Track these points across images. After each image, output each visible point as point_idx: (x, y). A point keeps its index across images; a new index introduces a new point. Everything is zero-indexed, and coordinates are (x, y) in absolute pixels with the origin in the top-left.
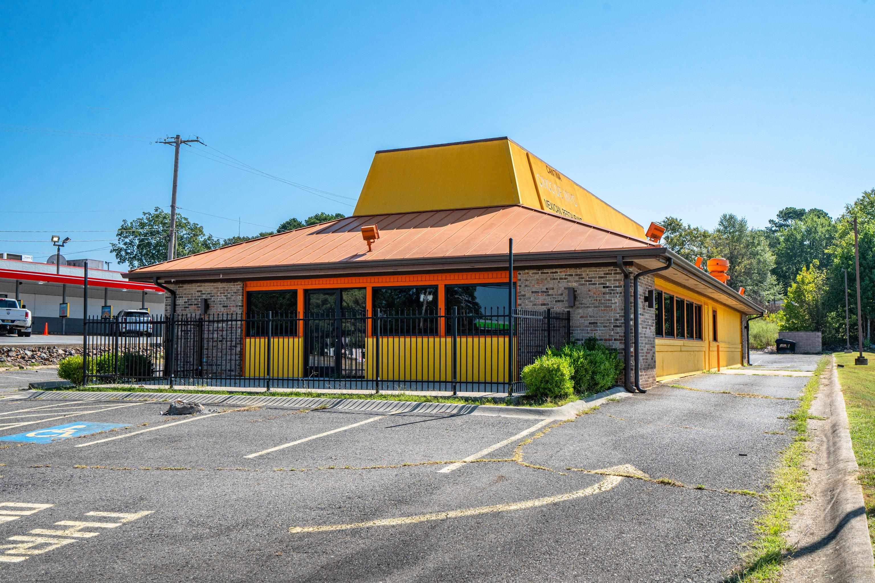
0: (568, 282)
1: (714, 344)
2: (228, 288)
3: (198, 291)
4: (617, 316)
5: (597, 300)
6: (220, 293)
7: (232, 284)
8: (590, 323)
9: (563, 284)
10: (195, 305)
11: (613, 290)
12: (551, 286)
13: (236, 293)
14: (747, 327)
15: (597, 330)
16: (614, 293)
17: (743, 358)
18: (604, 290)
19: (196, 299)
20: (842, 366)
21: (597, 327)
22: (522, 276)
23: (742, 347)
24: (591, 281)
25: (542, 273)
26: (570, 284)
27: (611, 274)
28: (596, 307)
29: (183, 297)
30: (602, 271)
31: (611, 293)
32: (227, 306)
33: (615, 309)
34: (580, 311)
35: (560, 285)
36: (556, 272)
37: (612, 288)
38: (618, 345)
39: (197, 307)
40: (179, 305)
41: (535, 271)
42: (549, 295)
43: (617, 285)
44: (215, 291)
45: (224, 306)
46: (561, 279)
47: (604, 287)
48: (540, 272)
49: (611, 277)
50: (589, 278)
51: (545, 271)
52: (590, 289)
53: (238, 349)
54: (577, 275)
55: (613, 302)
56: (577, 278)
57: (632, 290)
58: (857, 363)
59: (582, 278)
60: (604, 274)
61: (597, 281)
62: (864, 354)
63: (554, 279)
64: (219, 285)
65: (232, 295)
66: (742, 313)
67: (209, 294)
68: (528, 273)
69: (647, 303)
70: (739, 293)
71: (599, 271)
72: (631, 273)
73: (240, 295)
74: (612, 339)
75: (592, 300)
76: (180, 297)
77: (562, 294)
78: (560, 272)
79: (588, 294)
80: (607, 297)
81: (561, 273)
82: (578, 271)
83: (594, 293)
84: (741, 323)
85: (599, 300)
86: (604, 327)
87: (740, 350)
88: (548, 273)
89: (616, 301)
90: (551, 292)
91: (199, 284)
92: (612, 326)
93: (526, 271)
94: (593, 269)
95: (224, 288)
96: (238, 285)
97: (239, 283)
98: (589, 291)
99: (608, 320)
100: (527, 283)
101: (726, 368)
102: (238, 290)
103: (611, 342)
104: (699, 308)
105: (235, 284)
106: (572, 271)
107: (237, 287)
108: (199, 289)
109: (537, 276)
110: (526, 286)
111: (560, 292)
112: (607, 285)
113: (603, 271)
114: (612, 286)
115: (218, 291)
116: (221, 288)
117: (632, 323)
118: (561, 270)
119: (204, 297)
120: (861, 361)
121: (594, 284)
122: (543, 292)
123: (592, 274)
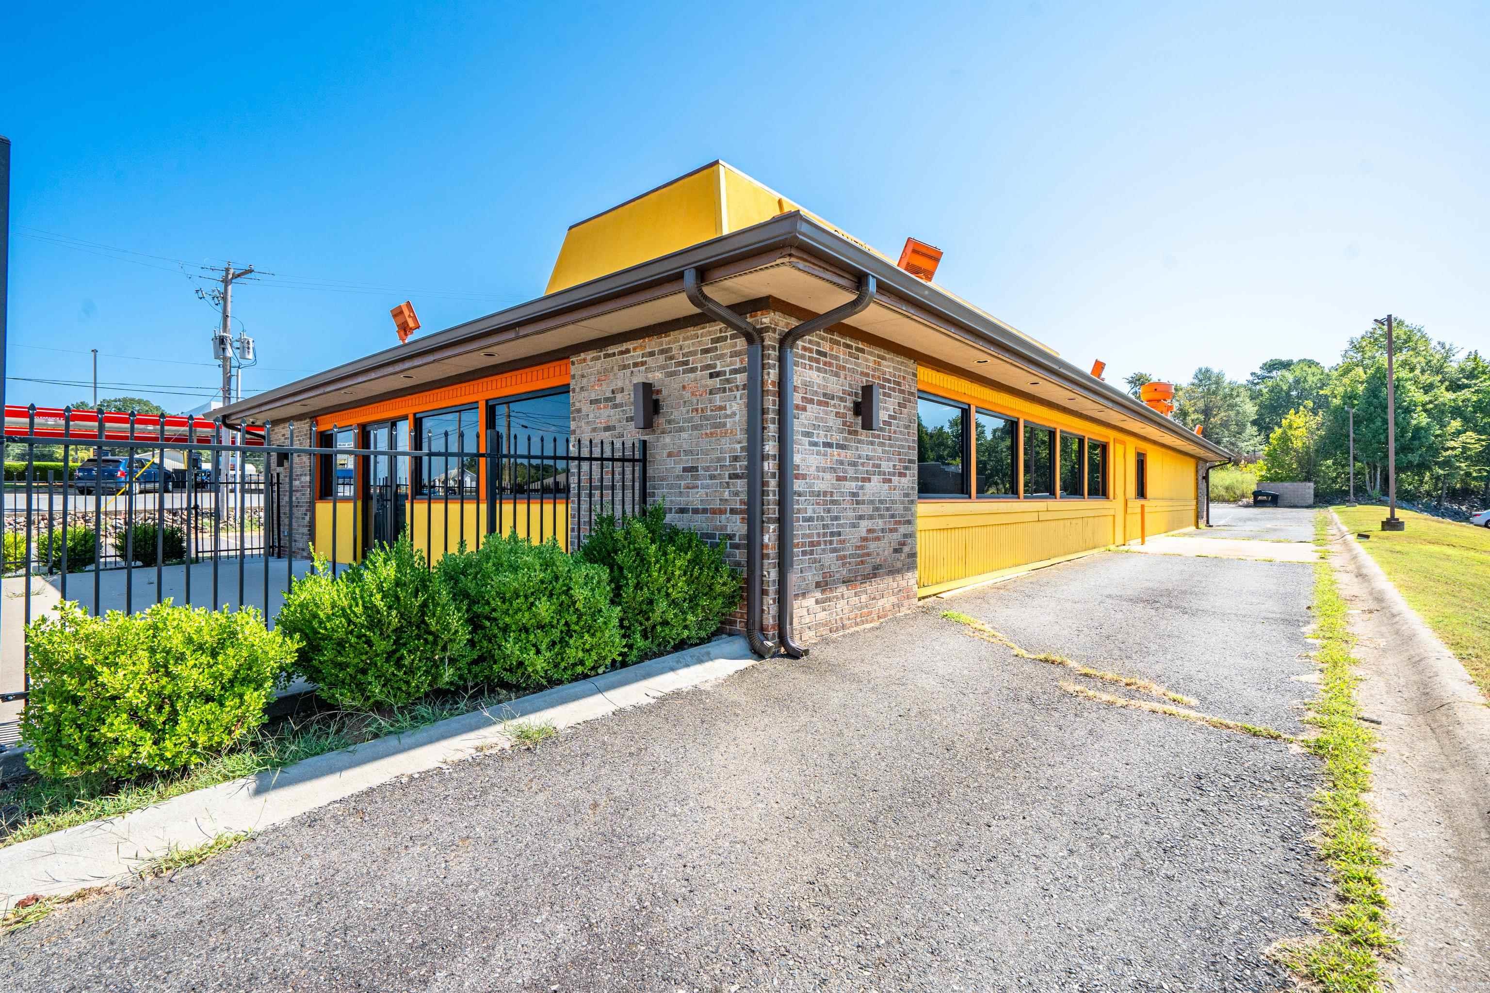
0: (648, 370)
1: (1136, 504)
2: (301, 428)
3: (282, 436)
4: (735, 450)
5: (697, 410)
6: (296, 437)
8: (685, 470)
9: (639, 377)
11: (728, 381)
12: (620, 384)
13: (306, 435)
14: (1206, 478)
15: (697, 487)
16: (731, 390)
17: (1198, 517)
18: (711, 382)
20: (1367, 537)
21: (696, 478)
22: (575, 367)
23: (1197, 503)
24: (686, 363)
25: (607, 356)
26: (650, 375)
27: (725, 339)
28: (695, 428)
30: (706, 334)
31: (724, 390)
32: (300, 455)
33: (732, 431)
34: (667, 439)
35: (633, 380)
36: (627, 351)
37: (728, 376)
38: (737, 526)
41: (596, 353)
42: (615, 406)
43: (737, 366)
46: (636, 365)
47: (711, 376)
48: (602, 354)
49: (725, 348)
50: (684, 355)
51: (611, 350)
52: (686, 384)
53: (307, 518)
54: (662, 352)
55: (729, 412)
56: (663, 359)
57: (772, 375)
58: (1386, 527)
59: (671, 358)
60: (714, 341)
61: (698, 361)
62: (1400, 514)
63: (625, 367)
65: (304, 439)
66: (1198, 459)
68: (585, 360)
69: (860, 418)
70: (1195, 433)
71: (702, 336)
72: (767, 329)
73: (308, 438)
74: (726, 510)
75: (688, 412)
78: (635, 349)
79: (681, 397)
80: (718, 399)
82: (665, 341)
83: (693, 394)
84: (1197, 471)
85: (702, 410)
86: (712, 477)
87: (1194, 507)
88: (614, 354)
89: (735, 407)
90: (619, 398)
92: (727, 476)
93: (583, 355)
94: (691, 331)
95: (298, 428)
96: (307, 423)
98: (684, 387)
99: (719, 460)
101: (1163, 535)
102: (307, 430)
103: (723, 516)
104: (1104, 447)
106: (652, 344)
109: (598, 365)
110: (582, 389)
112: (718, 369)
113: (710, 333)
114: (727, 369)
117: (769, 466)
120: (1392, 524)
121: (693, 370)
122: (607, 400)
123: (689, 345)
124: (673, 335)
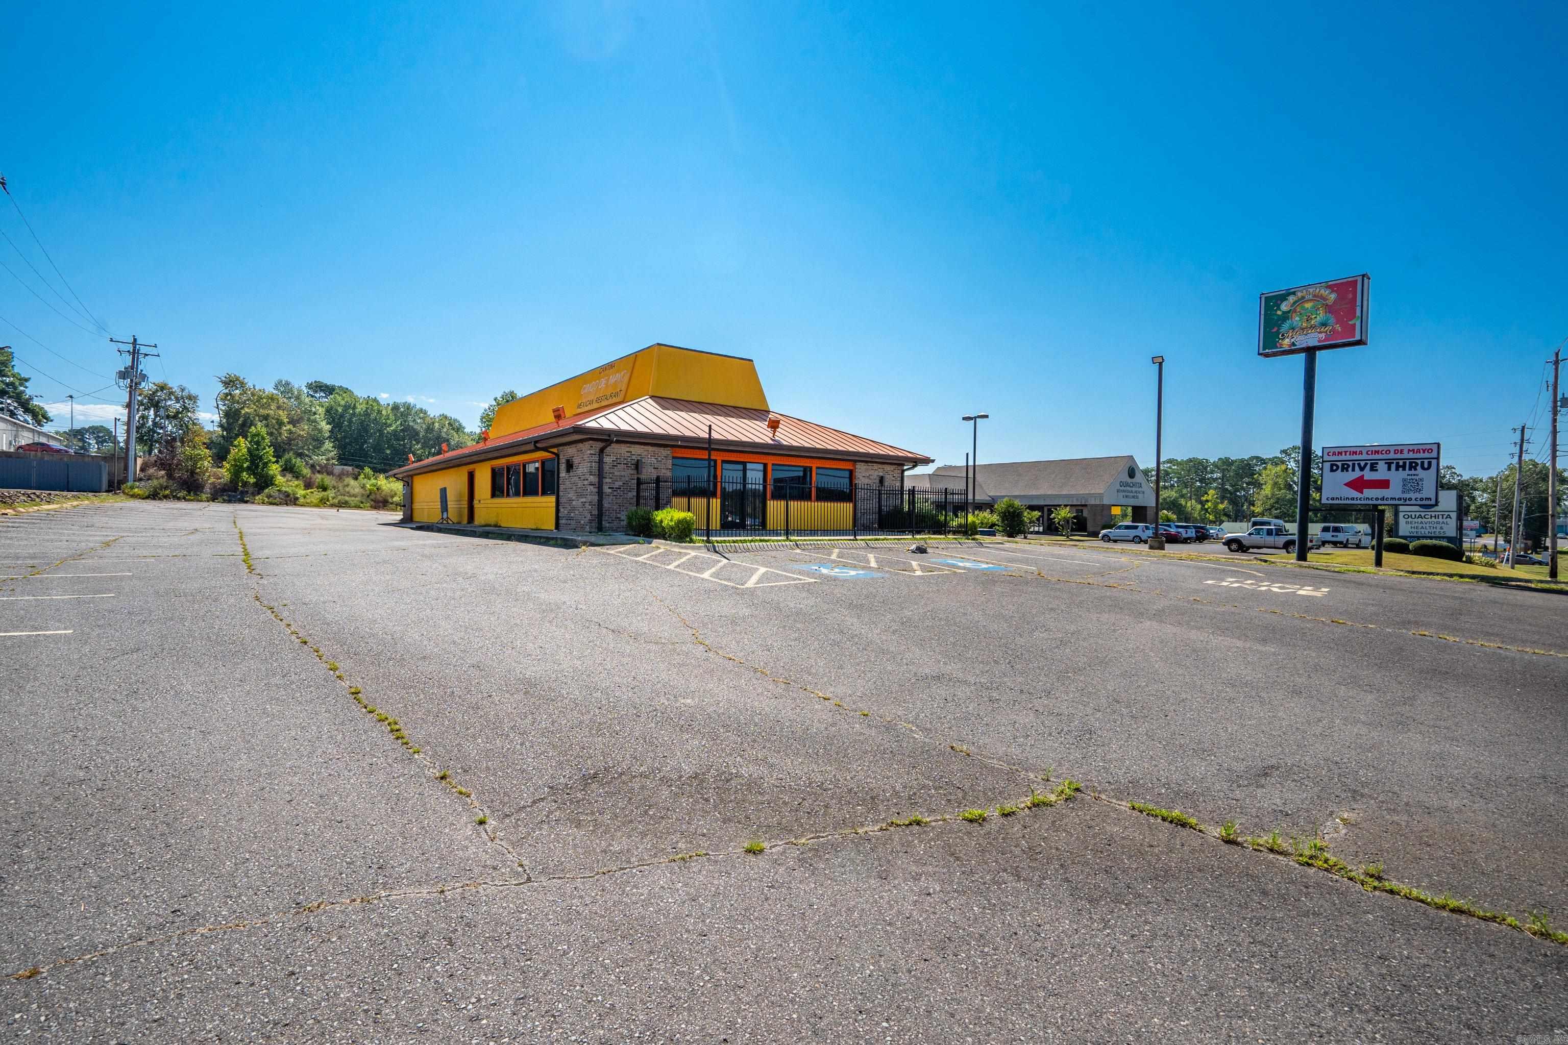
0: (878, 472)
7: (662, 448)
9: (876, 473)
10: (624, 464)
12: (872, 474)
19: (625, 459)
25: (867, 465)
29: (610, 456)
30: (893, 467)
36: (874, 466)
39: (626, 467)
40: (607, 463)
42: (870, 479)
44: (646, 453)
45: (654, 468)
46: (876, 470)
47: (893, 477)
49: (896, 471)
51: (869, 464)
54: (882, 468)
59: (885, 470)
61: (890, 473)
63: (873, 469)
64: (650, 448)
67: (639, 455)
71: (891, 467)
76: (607, 455)
81: (876, 466)
90: (871, 477)
91: (628, 445)
93: (860, 463)
94: (888, 466)
96: (668, 450)
97: (668, 448)
105: (665, 449)
106: (880, 466)
107: (666, 452)
108: (628, 449)
109: (865, 467)
111: (875, 478)
115: (648, 454)
116: (651, 451)
119: (634, 457)
121: (889, 475)
122: (868, 477)
123: (888, 469)
124: (885, 465)
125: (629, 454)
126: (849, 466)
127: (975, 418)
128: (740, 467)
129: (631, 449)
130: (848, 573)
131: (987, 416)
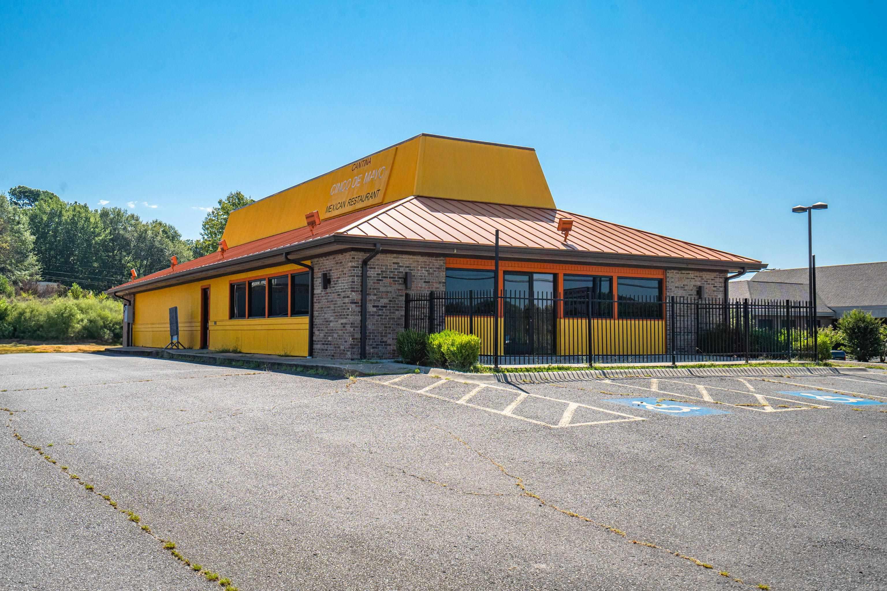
0: (695, 281)
2: (430, 262)
3: (394, 263)
6: (421, 267)
7: (434, 258)
9: (693, 283)
10: (390, 278)
12: (686, 283)
13: (439, 268)
16: (719, 291)
19: (392, 272)
22: (670, 274)
25: (681, 273)
29: (375, 268)
30: (713, 275)
31: (717, 291)
32: (429, 282)
35: (691, 283)
36: (689, 274)
37: (718, 288)
39: (393, 281)
40: (371, 277)
41: (677, 271)
42: (685, 290)
43: (721, 286)
44: (415, 264)
45: (425, 282)
46: (691, 278)
47: (714, 287)
49: (717, 280)
50: (706, 279)
51: (683, 272)
54: (700, 277)
56: (700, 278)
59: (703, 279)
60: (714, 277)
61: (710, 281)
63: (688, 278)
64: (420, 259)
65: (435, 271)
67: (408, 267)
68: (673, 273)
73: (443, 271)
76: (371, 268)
77: (692, 290)
79: (706, 291)
80: (716, 293)
81: (692, 274)
82: (701, 274)
83: (709, 291)
89: (720, 296)
90: (686, 288)
91: (395, 255)
93: (672, 271)
94: (709, 273)
95: (425, 262)
96: (441, 260)
97: (442, 258)
98: (707, 288)
100: (673, 280)
102: (441, 266)
105: (438, 259)
106: (697, 274)
107: (439, 262)
108: (395, 260)
109: (678, 276)
110: (672, 282)
111: (691, 288)
115: (418, 265)
116: (422, 262)
118: (693, 272)
119: (402, 270)
121: (709, 284)
122: (682, 287)
123: (708, 277)
124: (704, 273)
125: (396, 266)
126: (658, 275)
127: (810, 209)
128: (526, 278)
129: (398, 260)
130: (679, 409)
131: (825, 207)
